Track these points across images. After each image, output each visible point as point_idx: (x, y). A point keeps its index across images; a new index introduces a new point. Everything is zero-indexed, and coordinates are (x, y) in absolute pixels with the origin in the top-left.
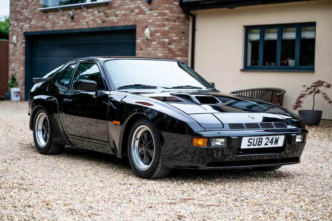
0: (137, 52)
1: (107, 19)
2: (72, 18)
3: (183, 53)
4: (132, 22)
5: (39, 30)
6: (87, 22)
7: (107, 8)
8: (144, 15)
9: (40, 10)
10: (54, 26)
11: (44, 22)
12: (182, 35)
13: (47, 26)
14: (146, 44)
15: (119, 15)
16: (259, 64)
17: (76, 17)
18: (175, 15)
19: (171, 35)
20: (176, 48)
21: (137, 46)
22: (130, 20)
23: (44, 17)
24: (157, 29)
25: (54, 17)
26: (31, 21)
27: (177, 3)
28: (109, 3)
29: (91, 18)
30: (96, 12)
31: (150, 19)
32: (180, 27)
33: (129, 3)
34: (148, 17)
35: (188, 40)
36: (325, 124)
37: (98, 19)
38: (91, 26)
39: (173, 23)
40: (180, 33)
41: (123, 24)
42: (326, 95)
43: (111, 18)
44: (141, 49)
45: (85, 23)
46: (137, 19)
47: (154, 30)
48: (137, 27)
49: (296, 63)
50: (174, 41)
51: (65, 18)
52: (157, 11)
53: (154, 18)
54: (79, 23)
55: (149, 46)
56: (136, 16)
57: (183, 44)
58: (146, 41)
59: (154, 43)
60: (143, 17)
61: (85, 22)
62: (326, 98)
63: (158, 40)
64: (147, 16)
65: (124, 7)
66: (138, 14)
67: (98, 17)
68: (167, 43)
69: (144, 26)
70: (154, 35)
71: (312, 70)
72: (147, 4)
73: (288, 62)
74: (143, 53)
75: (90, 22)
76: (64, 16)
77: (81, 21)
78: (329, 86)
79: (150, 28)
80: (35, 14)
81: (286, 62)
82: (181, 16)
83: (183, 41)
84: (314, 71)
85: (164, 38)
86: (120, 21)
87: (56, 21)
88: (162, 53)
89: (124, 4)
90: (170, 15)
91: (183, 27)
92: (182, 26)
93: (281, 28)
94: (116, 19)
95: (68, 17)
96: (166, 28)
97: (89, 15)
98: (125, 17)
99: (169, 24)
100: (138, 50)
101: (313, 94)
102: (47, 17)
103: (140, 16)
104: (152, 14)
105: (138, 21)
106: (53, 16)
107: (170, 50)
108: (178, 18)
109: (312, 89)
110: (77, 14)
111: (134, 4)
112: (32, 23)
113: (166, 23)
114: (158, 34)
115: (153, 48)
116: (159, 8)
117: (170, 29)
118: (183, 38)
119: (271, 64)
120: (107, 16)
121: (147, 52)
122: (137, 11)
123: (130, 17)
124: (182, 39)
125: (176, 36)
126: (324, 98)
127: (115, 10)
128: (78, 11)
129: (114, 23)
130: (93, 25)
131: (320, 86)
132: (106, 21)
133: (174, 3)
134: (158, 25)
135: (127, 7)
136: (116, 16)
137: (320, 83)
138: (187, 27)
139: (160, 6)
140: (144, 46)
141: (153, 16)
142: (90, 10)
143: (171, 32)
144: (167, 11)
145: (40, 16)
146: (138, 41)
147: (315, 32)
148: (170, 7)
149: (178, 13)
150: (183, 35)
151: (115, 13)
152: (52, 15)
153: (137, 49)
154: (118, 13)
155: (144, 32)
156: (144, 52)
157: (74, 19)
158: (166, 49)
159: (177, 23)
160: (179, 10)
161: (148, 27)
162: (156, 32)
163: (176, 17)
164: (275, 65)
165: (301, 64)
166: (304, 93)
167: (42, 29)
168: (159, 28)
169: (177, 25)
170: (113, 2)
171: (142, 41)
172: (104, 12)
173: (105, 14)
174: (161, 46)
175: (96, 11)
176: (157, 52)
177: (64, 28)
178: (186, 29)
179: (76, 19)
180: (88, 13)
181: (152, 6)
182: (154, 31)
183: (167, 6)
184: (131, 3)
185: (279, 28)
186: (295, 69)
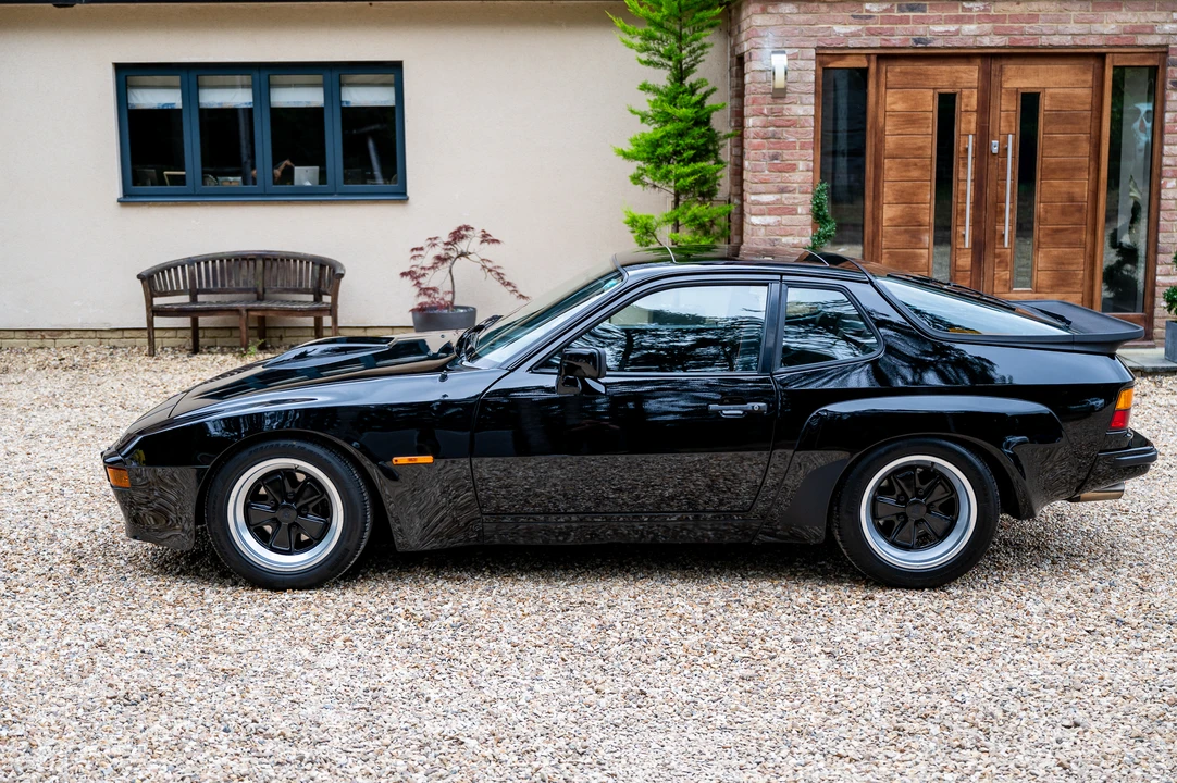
16: (188, 180)
49: (332, 176)
71: (399, 194)
81: (278, 172)
84: (407, 199)
126: (484, 272)
147: (393, 89)
165: (347, 179)
166: (415, 263)
185: (256, 75)
186: (331, 194)
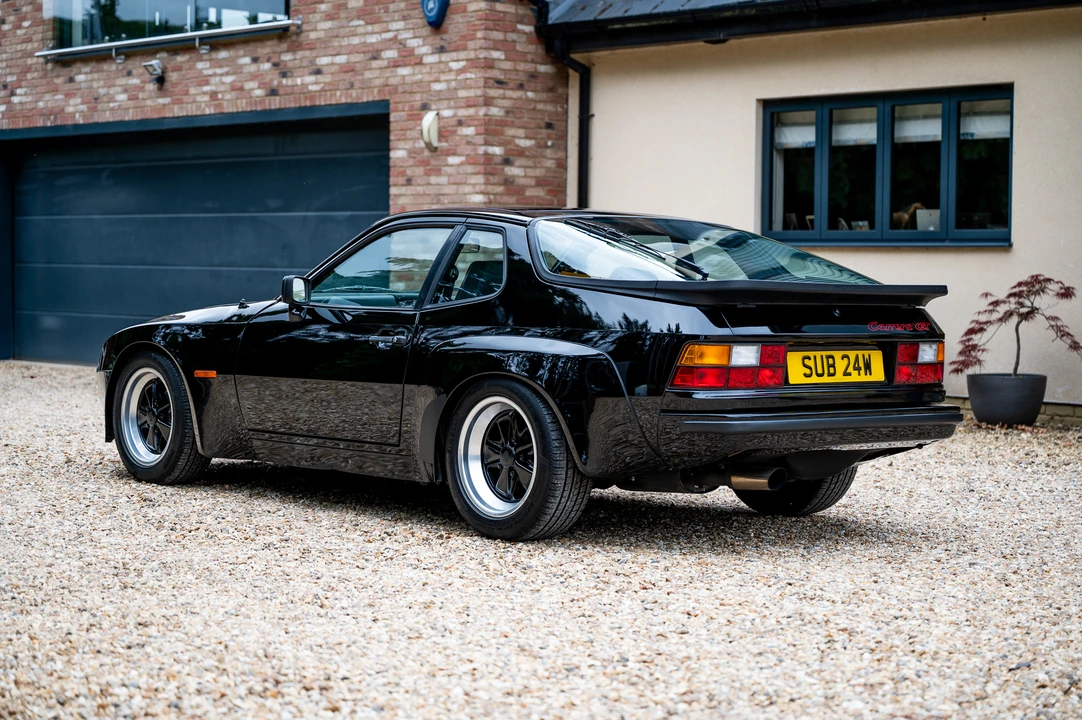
0: (393, 191)
1: (284, 81)
2: (161, 80)
3: (549, 192)
4: (376, 91)
5: (40, 123)
6: (213, 95)
7: (284, 46)
8: (417, 68)
9: (45, 56)
10: (94, 109)
11: (60, 97)
12: (545, 132)
13: (70, 109)
14: (424, 163)
15: (325, 69)
16: (817, 224)
17: (173, 77)
18: (522, 66)
19: (510, 132)
20: (525, 176)
21: (393, 171)
22: (366, 86)
23: (59, 81)
24: (462, 113)
25: (92, 80)
26: (13, 94)
27: (529, 29)
28: (293, 29)
29: (228, 79)
30: (247, 60)
31: (437, 81)
32: (540, 106)
33: (361, 30)
34: (429, 73)
35: (566, 149)
36: (1052, 418)
37: (249, 85)
38: (228, 108)
39: (518, 94)
40: (540, 127)
41: (340, 97)
42: (1059, 323)
43: (299, 81)
44: (409, 182)
45: (206, 98)
46: (392, 81)
47: (455, 115)
48: (392, 106)
49: (944, 219)
50: (521, 153)
51: (135, 81)
52: (462, 55)
53: (452, 76)
54: (185, 98)
55: (437, 172)
56: (387, 73)
57: (550, 164)
58: (427, 153)
59: (453, 160)
60: (413, 74)
61: (205, 93)
62: (1062, 332)
63: (468, 150)
64: (426, 70)
65: (345, 42)
66: (395, 64)
67: (253, 77)
68: (499, 160)
69: (418, 104)
70: (454, 133)
71: (1004, 243)
72: (427, 30)
73: (913, 217)
74: (416, 195)
75: (222, 92)
76: (129, 74)
77: (192, 91)
78: (1067, 293)
79: (438, 110)
80: (28, 69)
81: (906, 216)
82: (542, 68)
83: (548, 152)
84: (1011, 245)
85: (487, 143)
86: (332, 87)
87: (102, 91)
88: (482, 193)
89: (342, 32)
90: (508, 65)
91: (550, 108)
92: (544, 102)
93: (891, 105)
94: (316, 83)
95: (148, 77)
96: (494, 111)
97: (219, 71)
98: (348, 76)
99: (504, 98)
100: (395, 185)
101: (1015, 319)
102: (71, 80)
103: (404, 71)
104: (447, 63)
105: (395, 90)
106: (89, 77)
107: (508, 182)
108: (533, 76)
109: (1012, 305)
110: (178, 69)
111: (380, 33)
112: (15, 99)
113: (493, 92)
114: (469, 131)
115: (450, 175)
116: (471, 44)
117: (507, 112)
118: (550, 143)
119: (854, 224)
120: (284, 75)
121: (430, 190)
122: (391, 54)
123: (368, 75)
124: (547, 147)
125: (527, 137)
126: (1052, 334)
127: (314, 53)
128: (180, 59)
129: (311, 95)
130: (233, 105)
131: (1037, 293)
132: (281, 92)
133: (520, 27)
134: (467, 99)
135: (356, 41)
136: (318, 72)
137: (1036, 284)
138: (562, 107)
139: (473, 38)
140: (420, 171)
141: (450, 70)
142: (223, 54)
143: (512, 125)
144: (496, 54)
145: (44, 77)
146: (398, 154)
147: (1009, 117)
148: (506, 40)
149: (533, 61)
150: (549, 131)
151: (312, 62)
152: (86, 73)
153: (392, 180)
154: (323, 61)
155: (420, 125)
156: (420, 189)
157: (167, 85)
158: (495, 179)
159: (530, 94)
160: (534, 49)
161: (433, 107)
162: (460, 123)
163: (525, 72)
164: (872, 226)
165: (960, 225)
166: (983, 318)
167: (52, 117)
168: (471, 111)
169: (529, 100)
170: (305, 27)
171: (412, 153)
172: (275, 60)
173: (275, 65)
174: (480, 168)
175: (244, 56)
176: (467, 189)
177: (129, 116)
178: (557, 113)
179: (175, 85)
180: (219, 64)
181: (445, 36)
182: (454, 122)
183: (499, 36)
184: (370, 28)
185: (881, 105)
186: (943, 240)
